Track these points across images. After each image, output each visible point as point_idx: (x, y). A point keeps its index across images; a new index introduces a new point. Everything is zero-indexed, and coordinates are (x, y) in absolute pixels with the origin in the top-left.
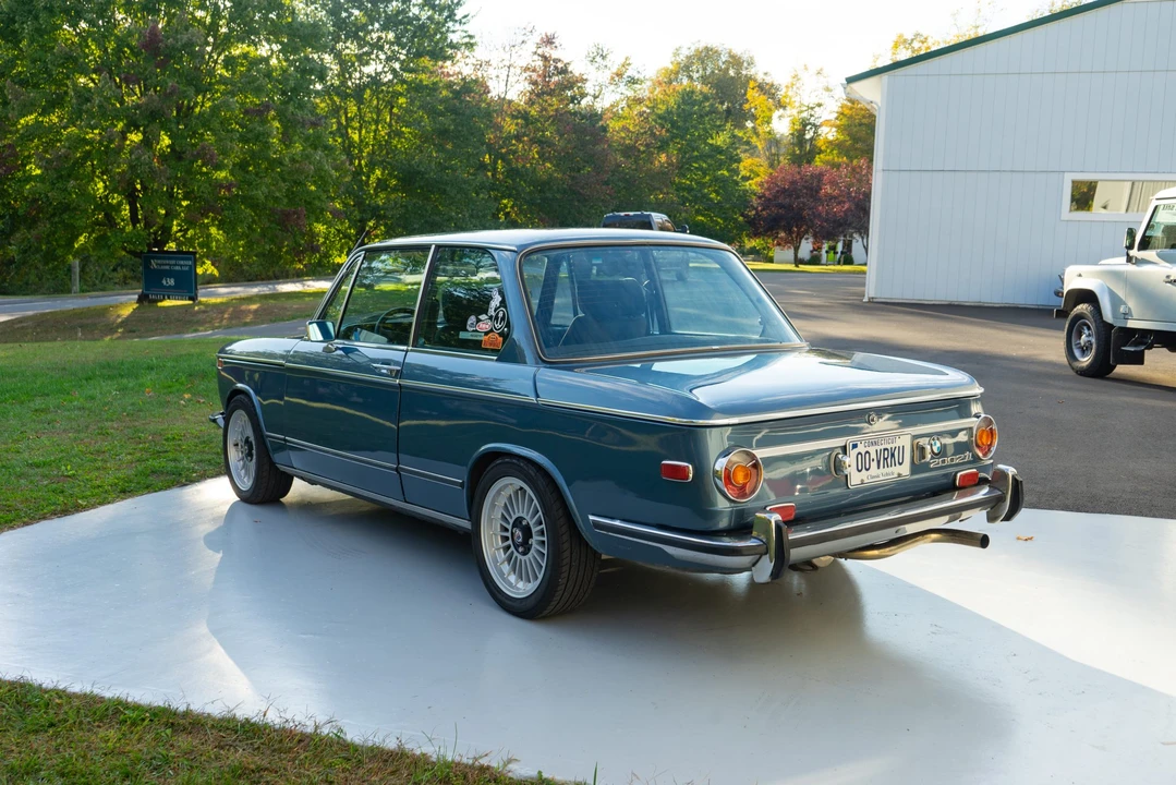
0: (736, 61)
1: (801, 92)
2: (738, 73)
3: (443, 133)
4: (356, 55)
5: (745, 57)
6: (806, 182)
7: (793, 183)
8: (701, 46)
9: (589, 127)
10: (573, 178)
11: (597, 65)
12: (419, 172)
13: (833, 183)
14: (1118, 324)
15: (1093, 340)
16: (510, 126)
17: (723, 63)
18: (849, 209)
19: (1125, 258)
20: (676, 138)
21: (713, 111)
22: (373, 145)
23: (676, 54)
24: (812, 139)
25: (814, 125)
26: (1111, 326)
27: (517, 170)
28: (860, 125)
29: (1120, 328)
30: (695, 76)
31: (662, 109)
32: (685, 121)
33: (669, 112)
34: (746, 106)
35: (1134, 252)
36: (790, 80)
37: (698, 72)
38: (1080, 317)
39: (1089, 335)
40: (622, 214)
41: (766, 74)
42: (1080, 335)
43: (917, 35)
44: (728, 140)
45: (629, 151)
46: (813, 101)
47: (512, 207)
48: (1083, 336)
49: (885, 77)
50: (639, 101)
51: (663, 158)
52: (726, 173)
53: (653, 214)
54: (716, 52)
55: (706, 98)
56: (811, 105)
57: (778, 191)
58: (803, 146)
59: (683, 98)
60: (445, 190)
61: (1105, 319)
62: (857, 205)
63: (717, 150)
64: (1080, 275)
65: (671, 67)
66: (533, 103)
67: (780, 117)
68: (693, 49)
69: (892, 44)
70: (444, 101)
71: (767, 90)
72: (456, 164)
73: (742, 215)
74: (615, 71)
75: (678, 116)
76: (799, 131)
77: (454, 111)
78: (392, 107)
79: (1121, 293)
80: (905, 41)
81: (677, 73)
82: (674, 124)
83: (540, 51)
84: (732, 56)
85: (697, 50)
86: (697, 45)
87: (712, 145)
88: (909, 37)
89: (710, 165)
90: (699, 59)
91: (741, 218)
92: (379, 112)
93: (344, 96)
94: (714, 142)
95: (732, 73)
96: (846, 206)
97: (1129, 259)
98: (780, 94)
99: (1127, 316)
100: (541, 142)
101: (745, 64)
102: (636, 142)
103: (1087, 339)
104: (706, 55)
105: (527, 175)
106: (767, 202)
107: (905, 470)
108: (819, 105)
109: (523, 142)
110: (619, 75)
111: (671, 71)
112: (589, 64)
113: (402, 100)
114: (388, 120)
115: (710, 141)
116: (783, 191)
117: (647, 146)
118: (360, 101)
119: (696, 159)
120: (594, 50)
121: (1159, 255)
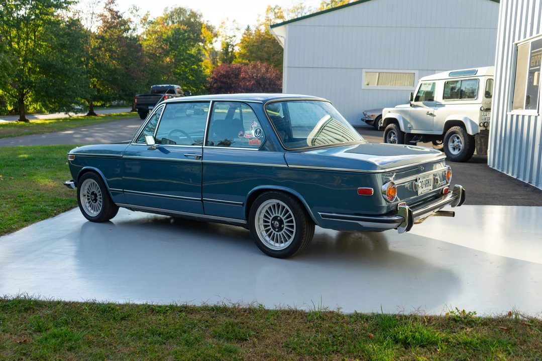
0: (194, 15)
1: (226, 30)
2: (195, 20)
3: (63, 46)
4: (14, 5)
5: (198, 13)
6: (233, 71)
7: (227, 72)
8: (178, 7)
9: (133, 44)
10: (127, 69)
11: (134, 14)
12: (52, 65)
13: (246, 72)
14: (407, 132)
15: (396, 139)
16: (94, 43)
17: (189, 15)
18: (253, 84)
19: (409, 105)
20: (173, 50)
21: (189, 38)
22: (26, 51)
23: (166, 10)
24: (232, 52)
25: (233, 45)
26: (404, 133)
27: (100, 64)
28: (253, 46)
29: (408, 133)
30: (175, 21)
31: (165, 36)
32: (176, 43)
33: (168, 37)
34: (201, 36)
35: (413, 102)
36: (221, 24)
37: (176, 19)
38: (390, 129)
39: (394, 137)
40: (160, 86)
41: (208, 21)
42: (390, 137)
43: (277, 6)
44: (196, 52)
45: (152, 56)
46: (231, 34)
47: (97, 82)
48: (392, 137)
49: (287, 26)
50: (156, 32)
51: (168, 59)
52: (196, 67)
53: (175, 86)
54: (185, 10)
55: (186, 31)
56: (231, 36)
57: (220, 76)
58: (227, 55)
59: (175, 32)
60: (66, 74)
61: (401, 130)
62: (257, 82)
63: (192, 56)
64: (390, 112)
65: (163, 16)
66: (106, 32)
67: (216, 41)
68: (174, 8)
69: (266, 10)
70: (63, 29)
71: (209, 28)
72: (71, 61)
73: (204, 86)
74: (142, 17)
75: (173, 40)
76: (225, 48)
77: (68, 35)
78: (35, 32)
79: (408, 120)
80: (272, 8)
81: (166, 19)
82: (171, 43)
83: (108, 7)
84: (192, 12)
85: (175, 9)
86: (175, 7)
87: (189, 54)
88: (273, 7)
89: (188, 63)
90: (176, 13)
91: (204, 88)
92: (28, 34)
93: (10, 26)
94: (190, 52)
95: (192, 20)
96: (252, 82)
97: (411, 105)
98: (215, 31)
99: (410, 128)
100: (110, 51)
101: (198, 16)
102: (155, 52)
103: (393, 138)
104: (180, 11)
105: (105, 66)
106: (216, 80)
107: (431, 187)
108: (235, 36)
109: (101, 50)
110: (145, 19)
111: (164, 18)
112: (130, 14)
113: (40, 28)
114: (33, 38)
115: (188, 52)
116: (223, 76)
117: (160, 53)
118: (19, 29)
119: (182, 60)
120: (132, 7)
121: (424, 104)
